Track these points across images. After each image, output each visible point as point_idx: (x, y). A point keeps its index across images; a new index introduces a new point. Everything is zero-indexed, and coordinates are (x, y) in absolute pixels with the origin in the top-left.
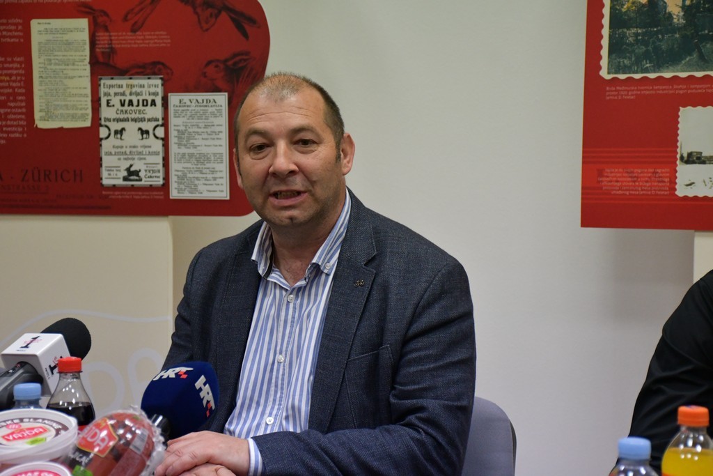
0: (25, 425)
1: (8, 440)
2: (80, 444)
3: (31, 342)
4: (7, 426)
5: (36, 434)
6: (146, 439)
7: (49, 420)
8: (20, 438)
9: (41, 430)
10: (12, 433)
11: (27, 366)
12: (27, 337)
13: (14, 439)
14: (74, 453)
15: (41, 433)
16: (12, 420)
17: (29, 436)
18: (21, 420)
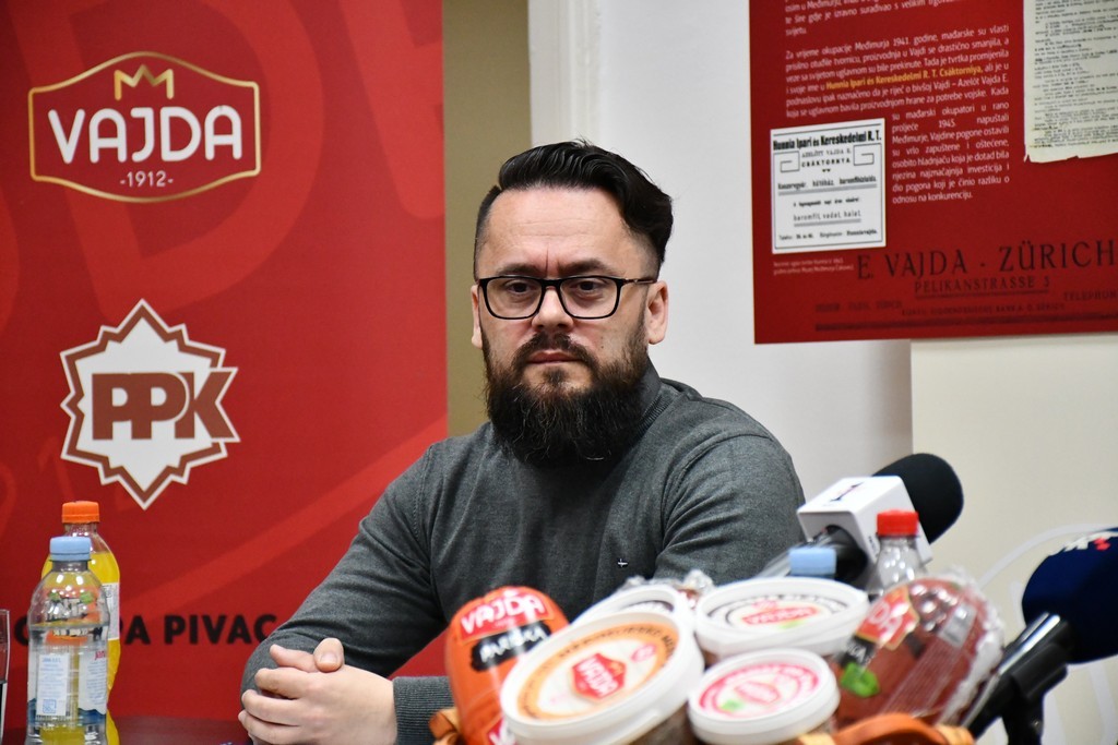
0: (782, 604)
1: (750, 623)
2: (860, 630)
3: (849, 491)
4: (756, 604)
5: (798, 617)
6: (970, 623)
7: (826, 598)
8: (769, 621)
9: (808, 612)
10: (759, 614)
11: (838, 534)
12: (845, 483)
13: (760, 622)
14: (848, 644)
15: (805, 615)
16: (766, 597)
17: (784, 619)
18: (781, 597)
